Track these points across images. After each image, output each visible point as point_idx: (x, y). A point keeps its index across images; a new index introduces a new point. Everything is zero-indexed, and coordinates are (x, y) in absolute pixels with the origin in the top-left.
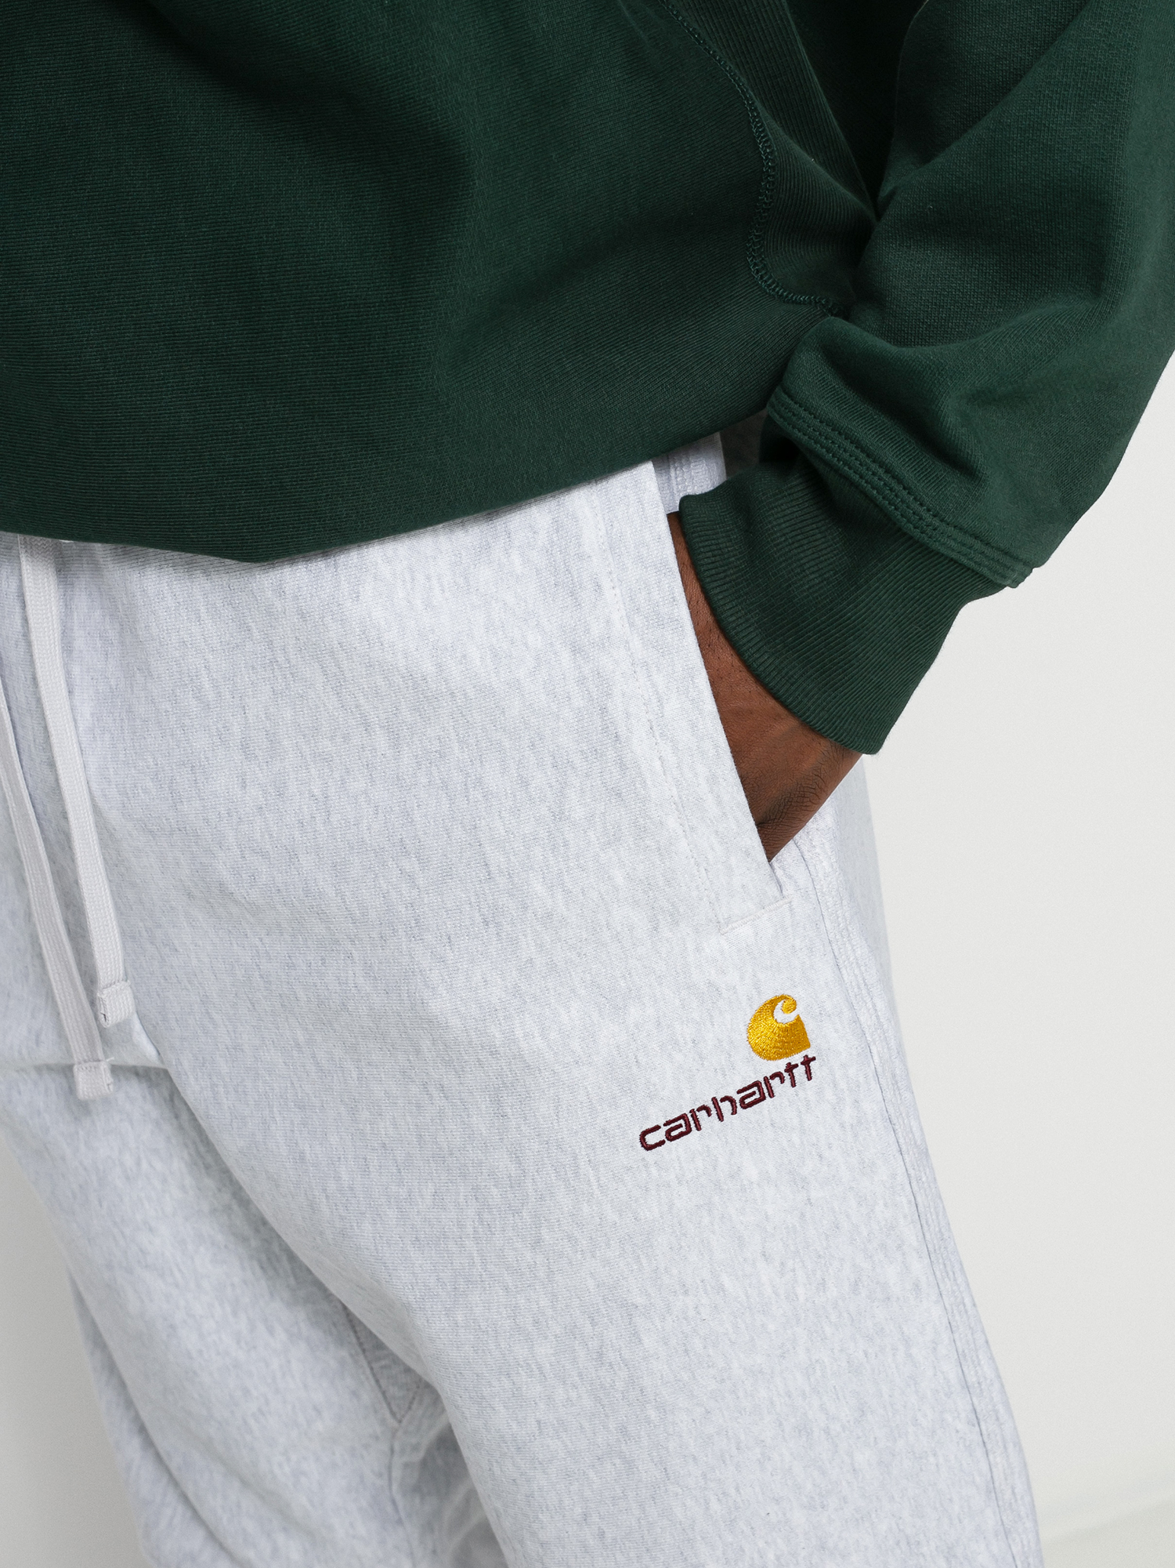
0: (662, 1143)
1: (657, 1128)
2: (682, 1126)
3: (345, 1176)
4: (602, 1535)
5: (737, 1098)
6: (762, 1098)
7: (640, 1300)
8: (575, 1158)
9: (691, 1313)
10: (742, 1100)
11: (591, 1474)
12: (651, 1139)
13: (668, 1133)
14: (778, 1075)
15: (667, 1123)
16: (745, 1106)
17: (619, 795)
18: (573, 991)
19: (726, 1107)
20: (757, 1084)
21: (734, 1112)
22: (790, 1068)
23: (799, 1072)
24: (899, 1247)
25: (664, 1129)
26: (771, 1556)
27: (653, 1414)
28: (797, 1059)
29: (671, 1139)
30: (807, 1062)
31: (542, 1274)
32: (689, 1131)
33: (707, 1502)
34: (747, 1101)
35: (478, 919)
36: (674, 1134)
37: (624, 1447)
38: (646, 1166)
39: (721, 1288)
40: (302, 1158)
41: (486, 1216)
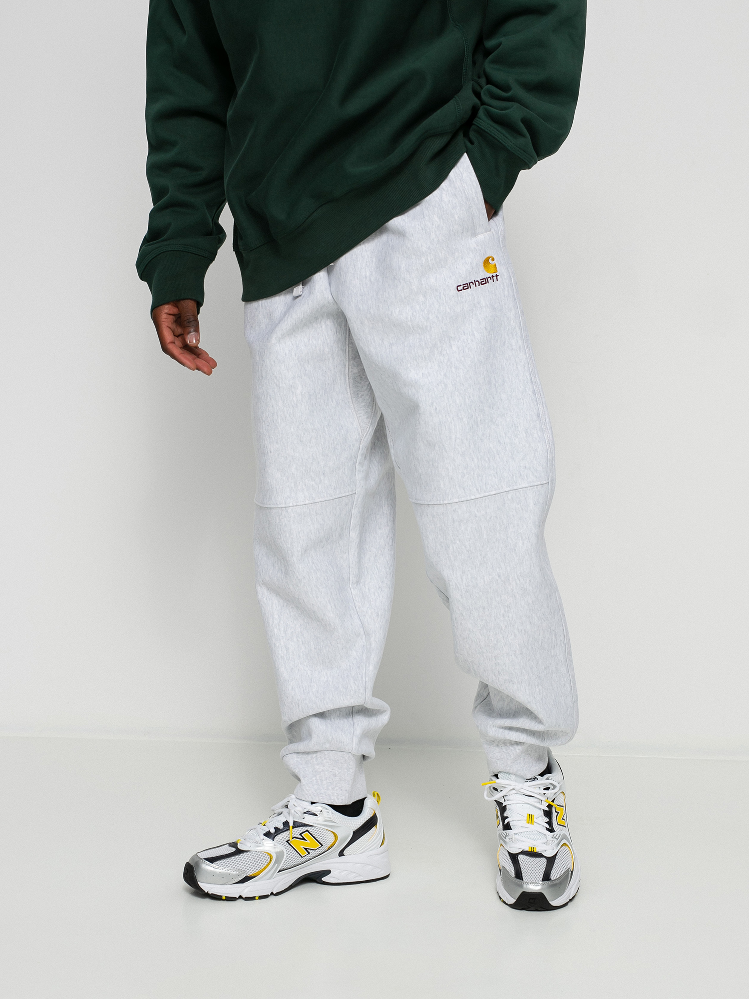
0: (461, 290)
1: (461, 285)
2: (466, 286)
3: (372, 312)
4: (436, 409)
5: (480, 281)
6: (486, 283)
7: (453, 336)
8: (440, 293)
9: (465, 340)
10: (481, 282)
11: (435, 389)
12: (460, 288)
13: (463, 287)
14: (489, 277)
15: (463, 285)
16: (482, 284)
17: (455, 195)
18: (443, 248)
19: (477, 283)
20: (485, 279)
21: (479, 285)
22: (493, 276)
23: (495, 278)
24: (516, 335)
25: (462, 286)
26: (479, 419)
27: (453, 369)
28: (494, 275)
29: (464, 289)
30: (497, 276)
31: (428, 329)
32: (468, 288)
33: (465, 399)
34: (482, 283)
35: (420, 228)
36: (465, 288)
37: (445, 380)
38: (458, 296)
39: (474, 335)
40: (360, 309)
41: (414, 314)
